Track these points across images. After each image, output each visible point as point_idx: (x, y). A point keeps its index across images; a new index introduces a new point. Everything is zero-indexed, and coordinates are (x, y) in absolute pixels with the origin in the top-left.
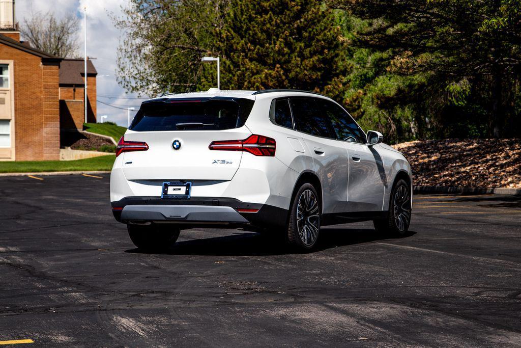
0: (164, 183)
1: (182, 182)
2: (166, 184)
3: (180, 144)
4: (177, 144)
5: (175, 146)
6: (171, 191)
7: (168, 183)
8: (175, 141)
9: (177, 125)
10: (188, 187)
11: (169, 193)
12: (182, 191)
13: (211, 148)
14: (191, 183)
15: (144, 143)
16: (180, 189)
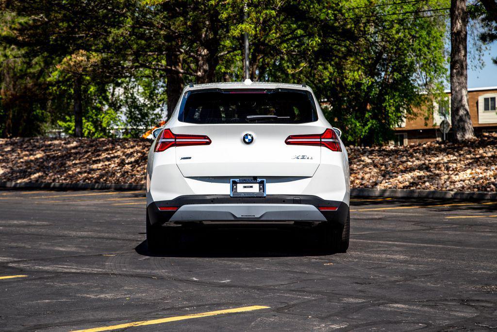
0: (231, 180)
1: (254, 179)
2: (234, 181)
3: (252, 138)
4: (250, 138)
5: (247, 140)
6: (240, 188)
7: (237, 180)
8: (246, 135)
9: (248, 117)
10: (262, 183)
11: (239, 191)
12: (255, 188)
13: (287, 143)
14: (265, 180)
15: (205, 137)
16: (251, 187)
